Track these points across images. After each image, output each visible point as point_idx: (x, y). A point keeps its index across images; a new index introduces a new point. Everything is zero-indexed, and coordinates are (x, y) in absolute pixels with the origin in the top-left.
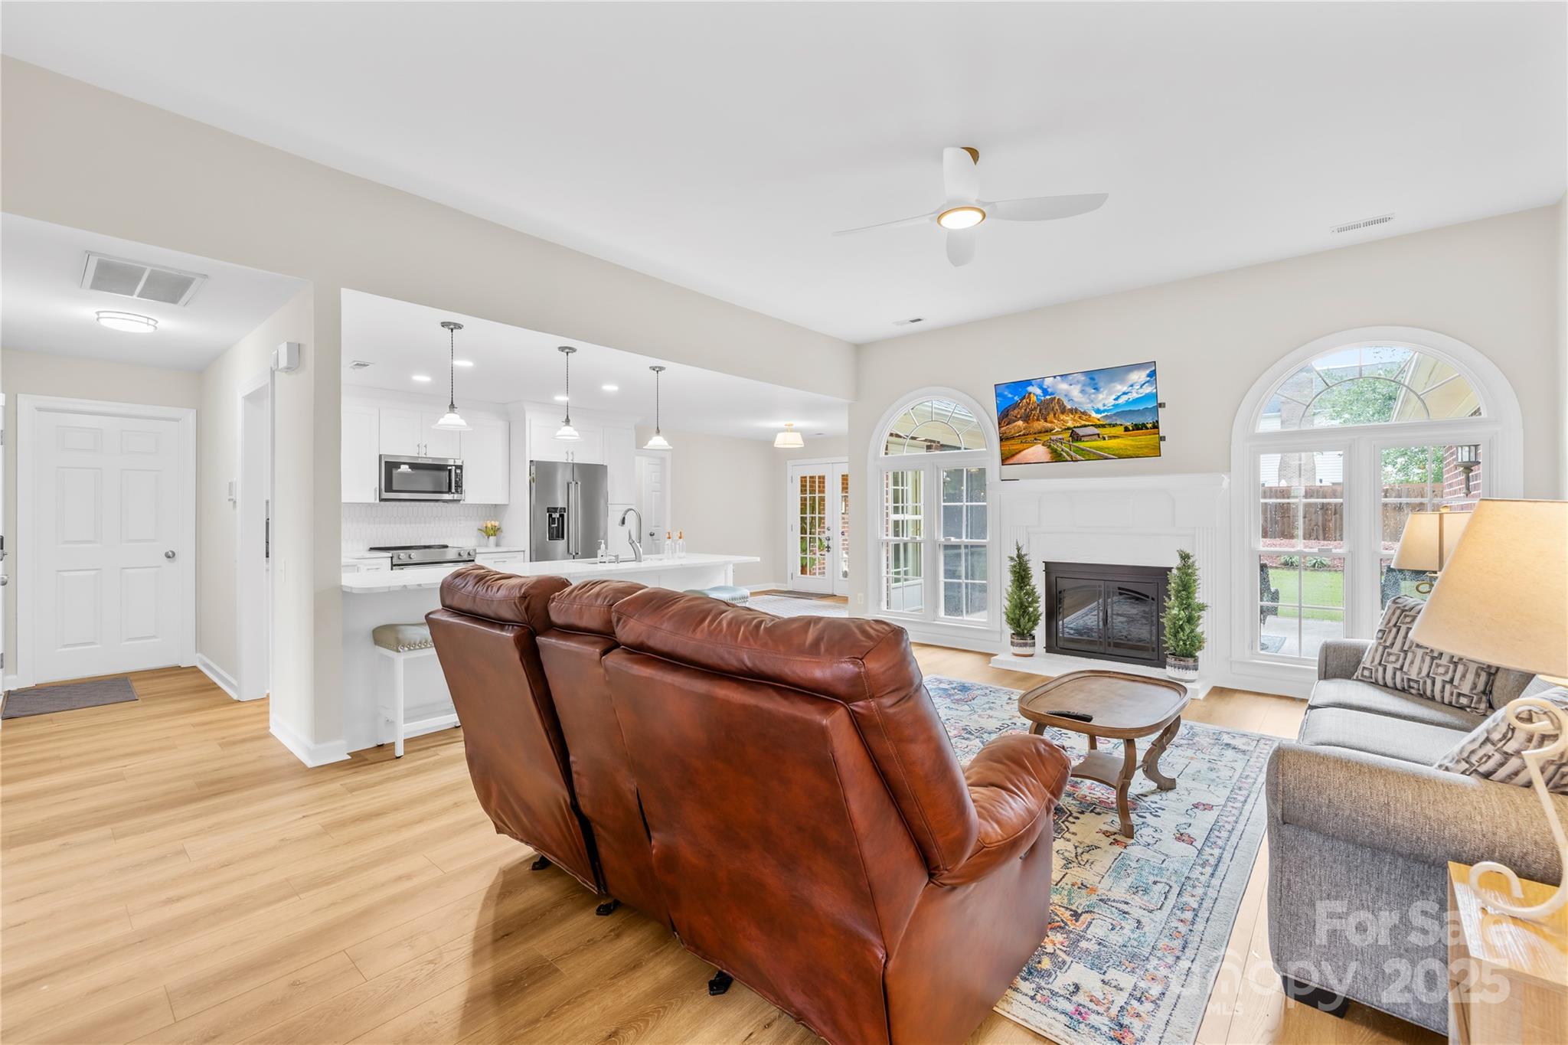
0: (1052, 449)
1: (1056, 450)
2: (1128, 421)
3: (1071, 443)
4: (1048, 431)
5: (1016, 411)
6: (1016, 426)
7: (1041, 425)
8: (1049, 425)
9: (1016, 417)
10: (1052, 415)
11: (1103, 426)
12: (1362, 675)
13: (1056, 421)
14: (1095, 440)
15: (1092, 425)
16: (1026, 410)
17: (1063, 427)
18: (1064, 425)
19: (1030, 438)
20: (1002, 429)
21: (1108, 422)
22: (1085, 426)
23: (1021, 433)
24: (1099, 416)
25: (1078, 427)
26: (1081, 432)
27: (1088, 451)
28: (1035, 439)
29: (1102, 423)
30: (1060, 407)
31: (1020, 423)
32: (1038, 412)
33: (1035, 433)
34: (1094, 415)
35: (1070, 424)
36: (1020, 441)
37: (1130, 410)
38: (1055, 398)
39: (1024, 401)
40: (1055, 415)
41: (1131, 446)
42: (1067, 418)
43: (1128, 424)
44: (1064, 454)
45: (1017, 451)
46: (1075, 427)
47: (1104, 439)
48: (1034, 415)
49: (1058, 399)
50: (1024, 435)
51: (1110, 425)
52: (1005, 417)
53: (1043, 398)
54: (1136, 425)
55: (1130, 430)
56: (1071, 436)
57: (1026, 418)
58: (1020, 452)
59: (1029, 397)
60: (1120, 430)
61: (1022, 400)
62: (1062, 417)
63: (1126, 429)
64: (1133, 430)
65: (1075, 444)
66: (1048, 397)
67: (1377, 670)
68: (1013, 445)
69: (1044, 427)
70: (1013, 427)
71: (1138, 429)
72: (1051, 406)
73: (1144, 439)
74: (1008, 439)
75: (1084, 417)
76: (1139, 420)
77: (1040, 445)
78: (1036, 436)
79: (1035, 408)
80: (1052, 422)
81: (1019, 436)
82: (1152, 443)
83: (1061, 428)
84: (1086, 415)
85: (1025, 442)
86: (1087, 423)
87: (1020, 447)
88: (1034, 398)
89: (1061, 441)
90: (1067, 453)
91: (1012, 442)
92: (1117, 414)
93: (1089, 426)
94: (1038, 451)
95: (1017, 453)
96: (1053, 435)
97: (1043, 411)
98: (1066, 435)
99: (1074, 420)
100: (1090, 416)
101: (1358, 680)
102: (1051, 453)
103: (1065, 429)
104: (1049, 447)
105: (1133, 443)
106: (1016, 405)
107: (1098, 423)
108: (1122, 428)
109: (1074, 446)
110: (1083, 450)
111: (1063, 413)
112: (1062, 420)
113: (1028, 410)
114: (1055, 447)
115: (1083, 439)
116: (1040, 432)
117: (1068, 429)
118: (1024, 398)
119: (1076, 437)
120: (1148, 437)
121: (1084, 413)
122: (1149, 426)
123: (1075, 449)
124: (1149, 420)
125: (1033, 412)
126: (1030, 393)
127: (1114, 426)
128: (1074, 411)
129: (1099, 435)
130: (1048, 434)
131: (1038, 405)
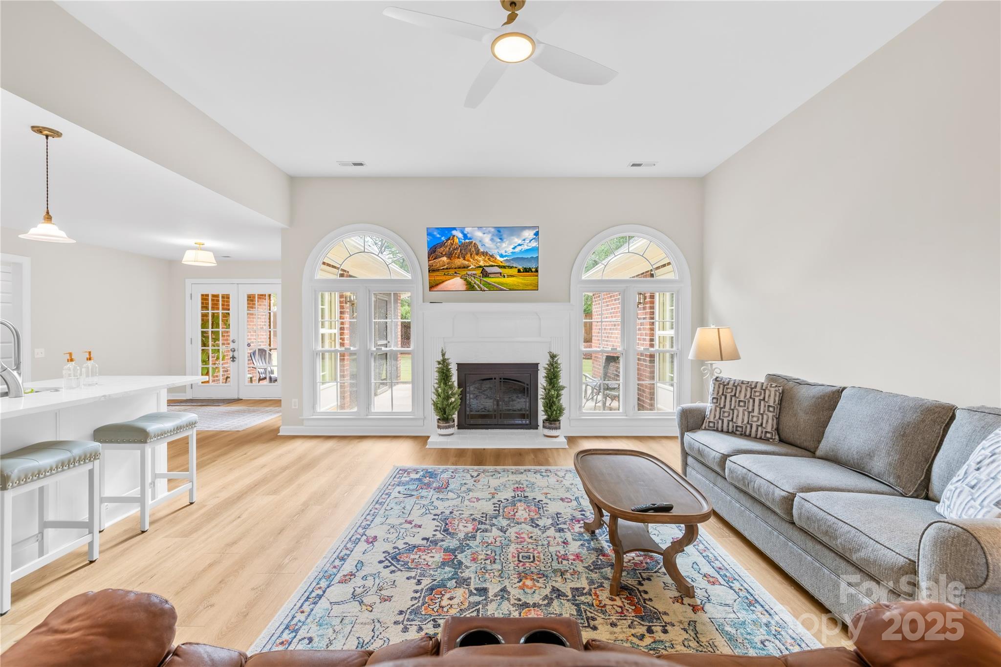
0: (467, 282)
1: (471, 282)
2: (521, 266)
3: (481, 278)
4: (466, 267)
5: (442, 249)
6: (441, 261)
7: (460, 262)
8: (467, 263)
9: (442, 253)
10: (469, 255)
11: (504, 267)
12: (709, 426)
13: (472, 260)
14: (498, 277)
15: (497, 266)
16: (450, 249)
17: (477, 265)
18: (477, 264)
19: (452, 272)
20: (431, 262)
21: (507, 264)
22: (492, 266)
23: (445, 267)
24: (502, 259)
25: (487, 266)
26: (489, 270)
27: (493, 285)
28: (456, 273)
29: (503, 264)
30: (475, 249)
31: (445, 259)
32: (459, 251)
33: (456, 268)
34: (498, 258)
35: (482, 264)
36: (443, 273)
37: (522, 258)
38: (472, 242)
39: (449, 241)
40: (471, 255)
41: (522, 283)
42: (480, 259)
43: (520, 267)
44: (476, 286)
45: (441, 281)
46: (485, 266)
47: (504, 277)
48: (456, 254)
49: (475, 243)
50: (447, 269)
51: (508, 266)
52: (433, 253)
53: (463, 241)
54: (525, 268)
55: (521, 272)
56: (481, 273)
57: (450, 256)
58: (443, 282)
59: (453, 238)
60: (514, 271)
61: (447, 240)
62: (476, 257)
63: (519, 271)
64: (523, 272)
65: (485, 279)
66: (467, 241)
67: (718, 422)
68: (439, 276)
69: (463, 264)
70: (439, 262)
71: (526, 272)
72: (468, 248)
73: (528, 279)
74: (434, 271)
75: (492, 259)
76: (528, 265)
77: (459, 278)
78: (456, 270)
79: (457, 248)
80: (468, 261)
81: (443, 269)
82: (533, 282)
83: (475, 266)
84: (493, 258)
85: (448, 275)
86: (493, 264)
87: (443, 278)
88: (457, 240)
89: (474, 276)
90: (478, 285)
91: (437, 273)
92: (514, 259)
93: (494, 266)
94: (456, 283)
95: (440, 283)
96: (470, 270)
97: (463, 251)
98: (478, 272)
99: (485, 261)
100: (496, 259)
101: (705, 429)
102: (466, 285)
103: (478, 267)
104: (466, 280)
105: (523, 281)
106: (443, 244)
107: (501, 264)
108: (516, 270)
109: (483, 280)
110: (490, 284)
111: (477, 254)
112: (476, 260)
113: (451, 249)
114: (470, 280)
115: (490, 275)
116: (460, 268)
117: (480, 267)
118: (449, 239)
119: (485, 274)
120: (533, 278)
121: (492, 256)
122: (533, 270)
123: (484, 283)
124: (533, 266)
125: (456, 251)
126: (454, 236)
127: (512, 267)
128: (485, 254)
129: (501, 273)
130: (465, 269)
131: (459, 246)
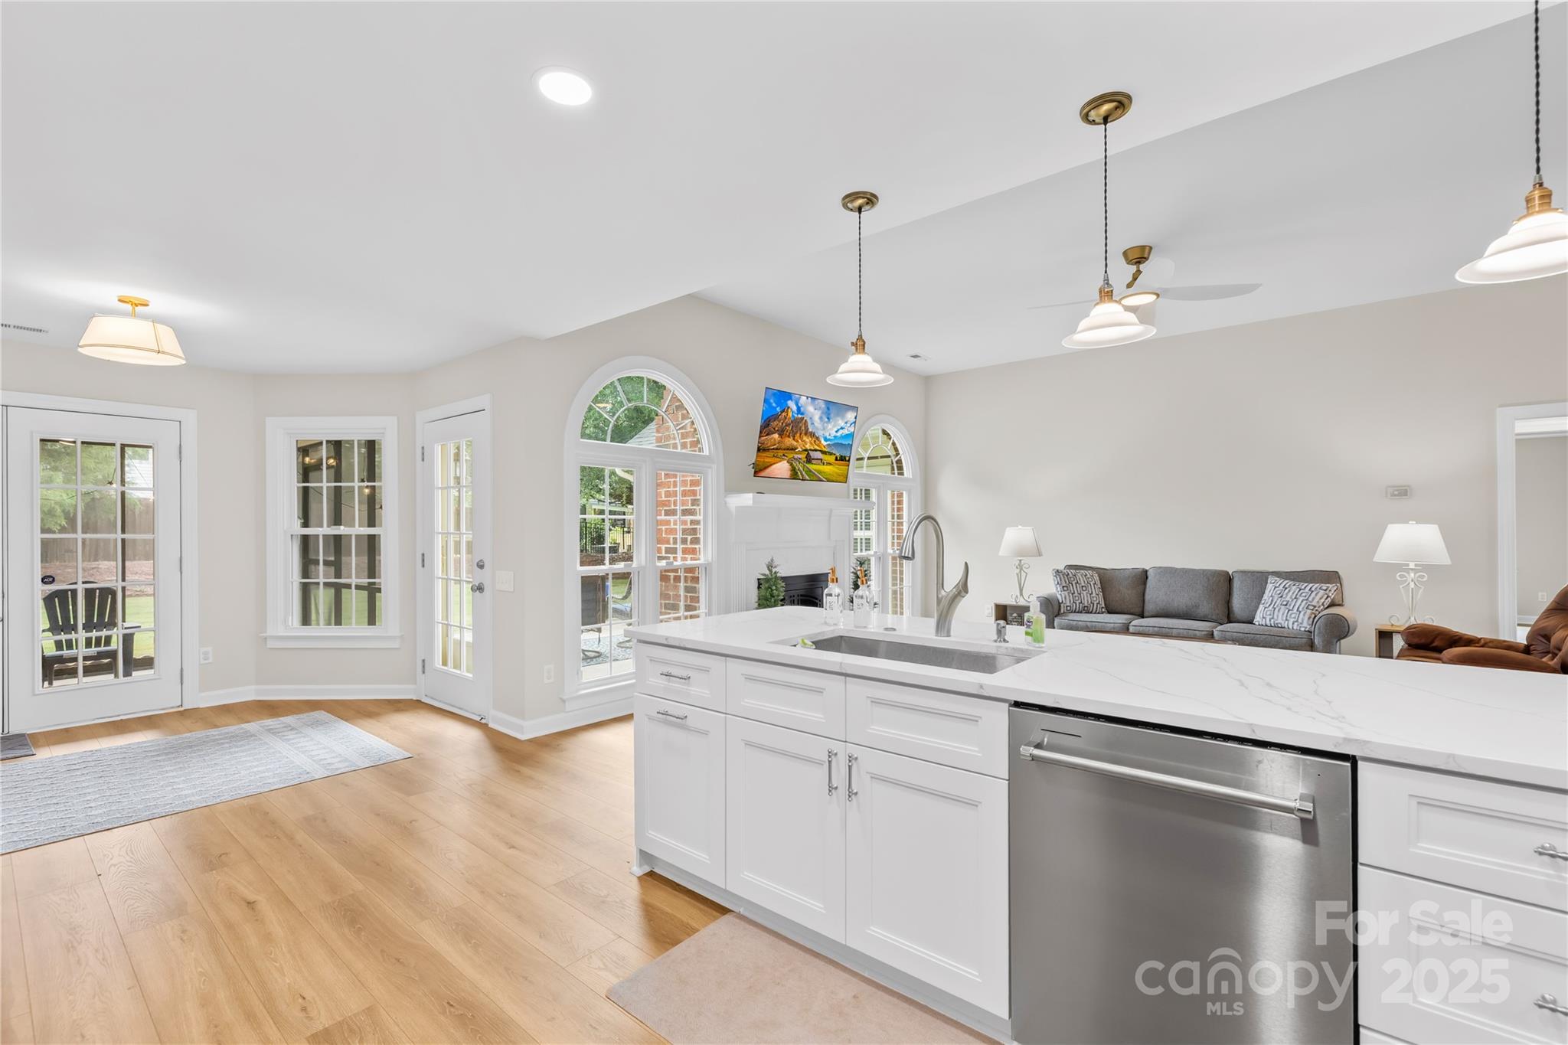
0: (792, 468)
1: (795, 469)
2: (838, 453)
3: (805, 464)
4: (793, 449)
5: (775, 423)
6: (774, 438)
7: (789, 441)
8: (795, 443)
9: (774, 429)
10: (798, 435)
11: (825, 453)
13: (800, 441)
14: (819, 464)
15: (820, 450)
16: (783, 423)
17: (804, 448)
18: (804, 446)
19: (780, 453)
20: (763, 438)
21: (828, 450)
22: (816, 450)
23: (775, 447)
25: (812, 450)
26: (813, 454)
27: (813, 473)
28: (784, 455)
30: (805, 428)
31: (776, 436)
32: (790, 428)
33: (784, 449)
34: (824, 443)
35: (808, 446)
36: (772, 454)
37: (841, 443)
38: (804, 418)
39: (783, 414)
40: (800, 434)
41: (836, 473)
42: (807, 440)
43: (838, 455)
45: (767, 465)
46: (810, 450)
47: (824, 464)
48: (787, 431)
49: (806, 420)
50: (777, 449)
51: (829, 452)
52: (766, 428)
53: (796, 415)
54: (841, 456)
56: (806, 457)
57: (781, 433)
58: (771, 465)
59: (787, 412)
60: (832, 459)
61: (782, 412)
62: (805, 438)
63: (836, 459)
64: (839, 460)
65: (808, 466)
66: (800, 416)
68: (767, 457)
69: (791, 444)
70: (771, 439)
71: (842, 460)
72: (799, 425)
73: (841, 469)
74: (765, 450)
75: (817, 442)
77: (785, 462)
78: (784, 451)
79: (789, 424)
80: (797, 441)
81: (773, 449)
82: (844, 473)
83: (802, 448)
85: (776, 457)
86: (818, 448)
87: (770, 461)
88: (790, 414)
89: (799, 460)
91: (765, 454)
92: (834, 445)
93: (818, 450)
94: (782, 468)
95: (766, 467)
96: (796, 453)
97: (794, 428)
98: (803, 456)
99: (811, 443)
100: (820, 442)
102: (791, 471)
103: (804, 450)
104: (791, 464)
105: (837, 471)
106: (776, 417)
107: (825, 450)
108: (834, 457)
109: (806, 467)
110: (811, 471)
111: (806, 434)
112: (804, 441)
114: (795, 466)
115: (813, 462)
116: (788, 449)
117: (806, 450)
118: (783, 410)
119: (809, 460)
120: (845, 468)
121: (818, 438)
122: (847, 459)
123: (806, 470)
124: (845, 453)
125: (787, 428)
126: (789, 408)
127: (831, 454)
128: (812, 435)
129: (822, 460)
130: (793, 452)
131: (792, 422)
